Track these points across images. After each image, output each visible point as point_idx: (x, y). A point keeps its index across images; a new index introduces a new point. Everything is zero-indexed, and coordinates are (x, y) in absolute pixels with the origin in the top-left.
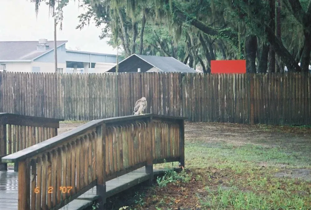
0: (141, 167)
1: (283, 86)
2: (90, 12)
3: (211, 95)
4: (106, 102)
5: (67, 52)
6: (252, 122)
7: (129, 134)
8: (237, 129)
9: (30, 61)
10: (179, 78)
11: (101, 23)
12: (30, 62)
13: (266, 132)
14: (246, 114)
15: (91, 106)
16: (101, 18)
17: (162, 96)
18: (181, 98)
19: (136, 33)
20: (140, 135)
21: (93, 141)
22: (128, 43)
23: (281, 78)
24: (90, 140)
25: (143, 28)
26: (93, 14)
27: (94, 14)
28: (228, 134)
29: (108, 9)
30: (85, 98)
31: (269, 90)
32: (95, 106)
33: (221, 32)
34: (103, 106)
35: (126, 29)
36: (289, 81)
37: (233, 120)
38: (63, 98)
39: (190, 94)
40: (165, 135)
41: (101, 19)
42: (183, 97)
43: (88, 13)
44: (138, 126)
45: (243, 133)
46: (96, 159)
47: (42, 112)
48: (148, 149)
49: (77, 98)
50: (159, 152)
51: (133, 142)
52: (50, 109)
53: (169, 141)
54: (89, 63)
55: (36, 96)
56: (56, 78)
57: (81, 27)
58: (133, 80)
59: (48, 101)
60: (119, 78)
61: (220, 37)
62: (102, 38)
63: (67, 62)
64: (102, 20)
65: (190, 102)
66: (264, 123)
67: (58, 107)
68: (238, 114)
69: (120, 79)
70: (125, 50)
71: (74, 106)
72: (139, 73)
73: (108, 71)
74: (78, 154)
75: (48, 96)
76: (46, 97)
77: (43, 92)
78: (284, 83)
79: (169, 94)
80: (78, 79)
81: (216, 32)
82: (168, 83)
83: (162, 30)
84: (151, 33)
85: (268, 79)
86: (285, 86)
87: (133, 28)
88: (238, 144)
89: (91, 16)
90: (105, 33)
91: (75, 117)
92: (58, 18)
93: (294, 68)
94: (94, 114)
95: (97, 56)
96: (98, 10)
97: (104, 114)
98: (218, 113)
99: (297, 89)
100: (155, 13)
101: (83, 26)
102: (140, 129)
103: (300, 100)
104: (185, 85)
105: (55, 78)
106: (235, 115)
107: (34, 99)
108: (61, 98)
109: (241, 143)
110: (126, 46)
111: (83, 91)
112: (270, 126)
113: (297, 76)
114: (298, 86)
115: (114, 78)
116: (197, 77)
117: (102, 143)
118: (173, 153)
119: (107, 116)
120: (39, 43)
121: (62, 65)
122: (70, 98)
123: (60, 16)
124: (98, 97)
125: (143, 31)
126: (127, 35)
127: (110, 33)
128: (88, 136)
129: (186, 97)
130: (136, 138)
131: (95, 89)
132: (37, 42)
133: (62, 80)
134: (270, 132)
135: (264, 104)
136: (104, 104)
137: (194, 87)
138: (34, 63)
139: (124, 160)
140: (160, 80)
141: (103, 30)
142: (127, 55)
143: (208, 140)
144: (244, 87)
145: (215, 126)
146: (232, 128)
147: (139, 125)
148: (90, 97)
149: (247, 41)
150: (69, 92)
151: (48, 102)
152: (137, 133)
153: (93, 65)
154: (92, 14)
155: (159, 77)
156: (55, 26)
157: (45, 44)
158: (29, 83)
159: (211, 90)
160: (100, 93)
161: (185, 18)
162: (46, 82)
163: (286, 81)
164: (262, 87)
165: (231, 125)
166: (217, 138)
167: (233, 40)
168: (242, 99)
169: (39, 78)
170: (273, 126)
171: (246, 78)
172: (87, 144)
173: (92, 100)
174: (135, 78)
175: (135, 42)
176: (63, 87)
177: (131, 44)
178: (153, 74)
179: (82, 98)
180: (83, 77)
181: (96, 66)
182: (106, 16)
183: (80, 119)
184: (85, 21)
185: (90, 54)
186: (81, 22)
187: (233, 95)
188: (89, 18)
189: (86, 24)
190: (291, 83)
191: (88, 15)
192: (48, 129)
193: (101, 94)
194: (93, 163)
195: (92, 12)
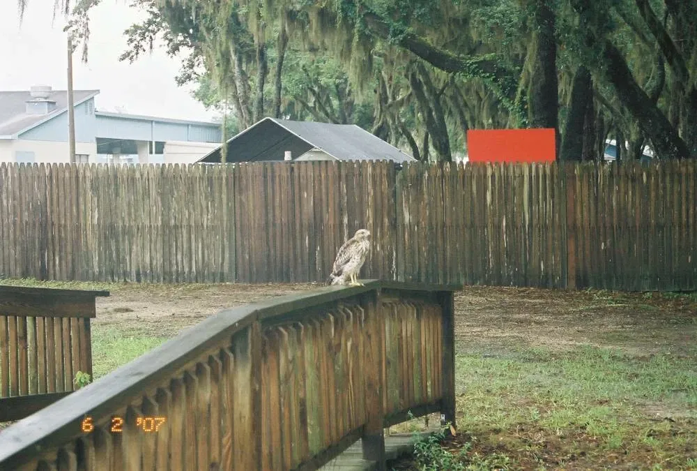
0: (354, 441)
1: (649, 193)
2: (154, 20)
3: (468, 217)
4: (205, 236)
5: (97, 116)
6: (573, 284)
7: (323, 345)
8: (540, 304)
9: (9, 137)
10: (388, 175)
11: (180, 47)
12: (10, 141)
13: (615, 310)
14: (556, 265)
15: (166, 245)
16: (180, 34)
17: (346, 220)
18: (394, 226)
19: (265, 71)
20: (349, 344)
21: (225, 381)
22: (245, 92)
23: (644, 174)
24: (216, 378)
25: (282, 58)
26: (161, 26)
27: (164, 25)
28: (521, 316)
29: (197, 12)
30: (151, 226)
31: (614, 204)
32: (176, 246)
33: (471, 65)
34: (198, 248)
35: (240, 60)
36: (664, 181)
37: (525, 280)
38: (96, 228)
39: (416, 213)
40: (409, 339)
41: (180, 38)
42: (399, 221)
43: (150, 23)
44: (345, 319)
45: (560, 313)
46: (233, 440)
47: (43, 263)
48: (370, 385)
49: (130, 227)
50: (397, 392)
51: (334, 370)
52: (63, 254)
53: (419, 354)
54: (151, 143)
55: (26, 223)
56: (77, 177)
57: (133, 56)
58: (273, 181)
59: (57, 233)
60: (237, 175)
61: (471, 75)
62: (183, 82)
63: (99, 140)
64: (183, 39)
65: (416, 235)
66: (602, 288)
67: (84, 249)
68: (537, 264)
69: (240, 178)
70: (239, 109)
71: (124, 245)
72: (287, 162)
73: (202, 161)
74: (177, 428)
75: (56, 222)
76: (53, 224)
77: (44, 213)
78: (652, 187)
79: (362, 214)
80: (133, 179)
81: (462, 64)
82: (361, 187)
83: (321, 65)
84: (297, 72)
85: (611, 175)
86: (653, 194)
87: (257, 58)
88: (559, 347)
89: (156, 29)
90: (190, 71)
91: (126, 274)
92: (78, 35)
93: (673, 149)
94: (175, 268)
95: (167, 127)
96: (173, 16)
97: (201, 267)
98: (486, 262)
99: (684, 200)
100: (309, 22)
101: (137, 54)
102: (349, 327)
103: (691, 227)
104: (404, 193)
105: (74, 176)
106: (528, 267)
107: (22, 230)
108: (89, 228)
109: (564, 342)
110: (241, 101)
111: (147, 208)
112: (619, 295)
113: (683, 170)
114: (687, 193)
115: (224, 175)
116: (433, 172)
117: (252, 384)
118: (429, 390)
119: (208, 270)
120: (32, 94)
121: (87, 148)
122: (112, 227)
123: (81, 30)
124: (185, 223)
125: (280, 64)
126: (243, 73)
127: (201, 70)
128: (208, 368)
129: (407, 220)
130: (340, 355)
131: (178, 203)
132: (27, 93)
133: (92, 181)
134: (623, 312)
135: (601, 238)
136: (200, 240)
137: (426, 196)
138: (22, 141)
139: (309, 431)
140: (340, 181)
141: (186, 63)
142: (244, 122)
143: (478, 335)
144: (553, 197)
145: (480, 295)
146: (525, 300)
147: (348, 317)
148: (163, 225)
149: (535, 86)
150: (110, 211)
151: (57, 236)
152: (343, 342)
153: (160, 148)
154: (159, 25)
155: (337, 174)
156: (70, 53)
157: (46, 98)
158: (7, 189)
159: (468, 204)
160: (190, 214)
161: (387, 30)
162: (51, 186)
163: (656, 180)
164: (596, 199)
165: (520, 292)
166: (500, 331)
167: (500, 83)
168: (546, 226)
169: (33, 177)
170: (626, 295)
171: (555, 173)
172: (206, 393)
173: (169, 232)
174: (277, 174)
175: (262, 90)
176: (96, 199)
177: (254, 96)
178: (323, 165)
179: (143, 227)
180: (146, 175)
181: (166, 149)
182: (191, 31)
183: (139, 281)
184: (142, 43)
185: (152, 121)
186: (133, 44)
187: (524, 217)
188: (152, 34)
189: (144, 51)
190: (668, 185)
191: (150, 28)
192: (65, 320)
193: (193, 217)
194: (225, 451)
195: (158, 20)
